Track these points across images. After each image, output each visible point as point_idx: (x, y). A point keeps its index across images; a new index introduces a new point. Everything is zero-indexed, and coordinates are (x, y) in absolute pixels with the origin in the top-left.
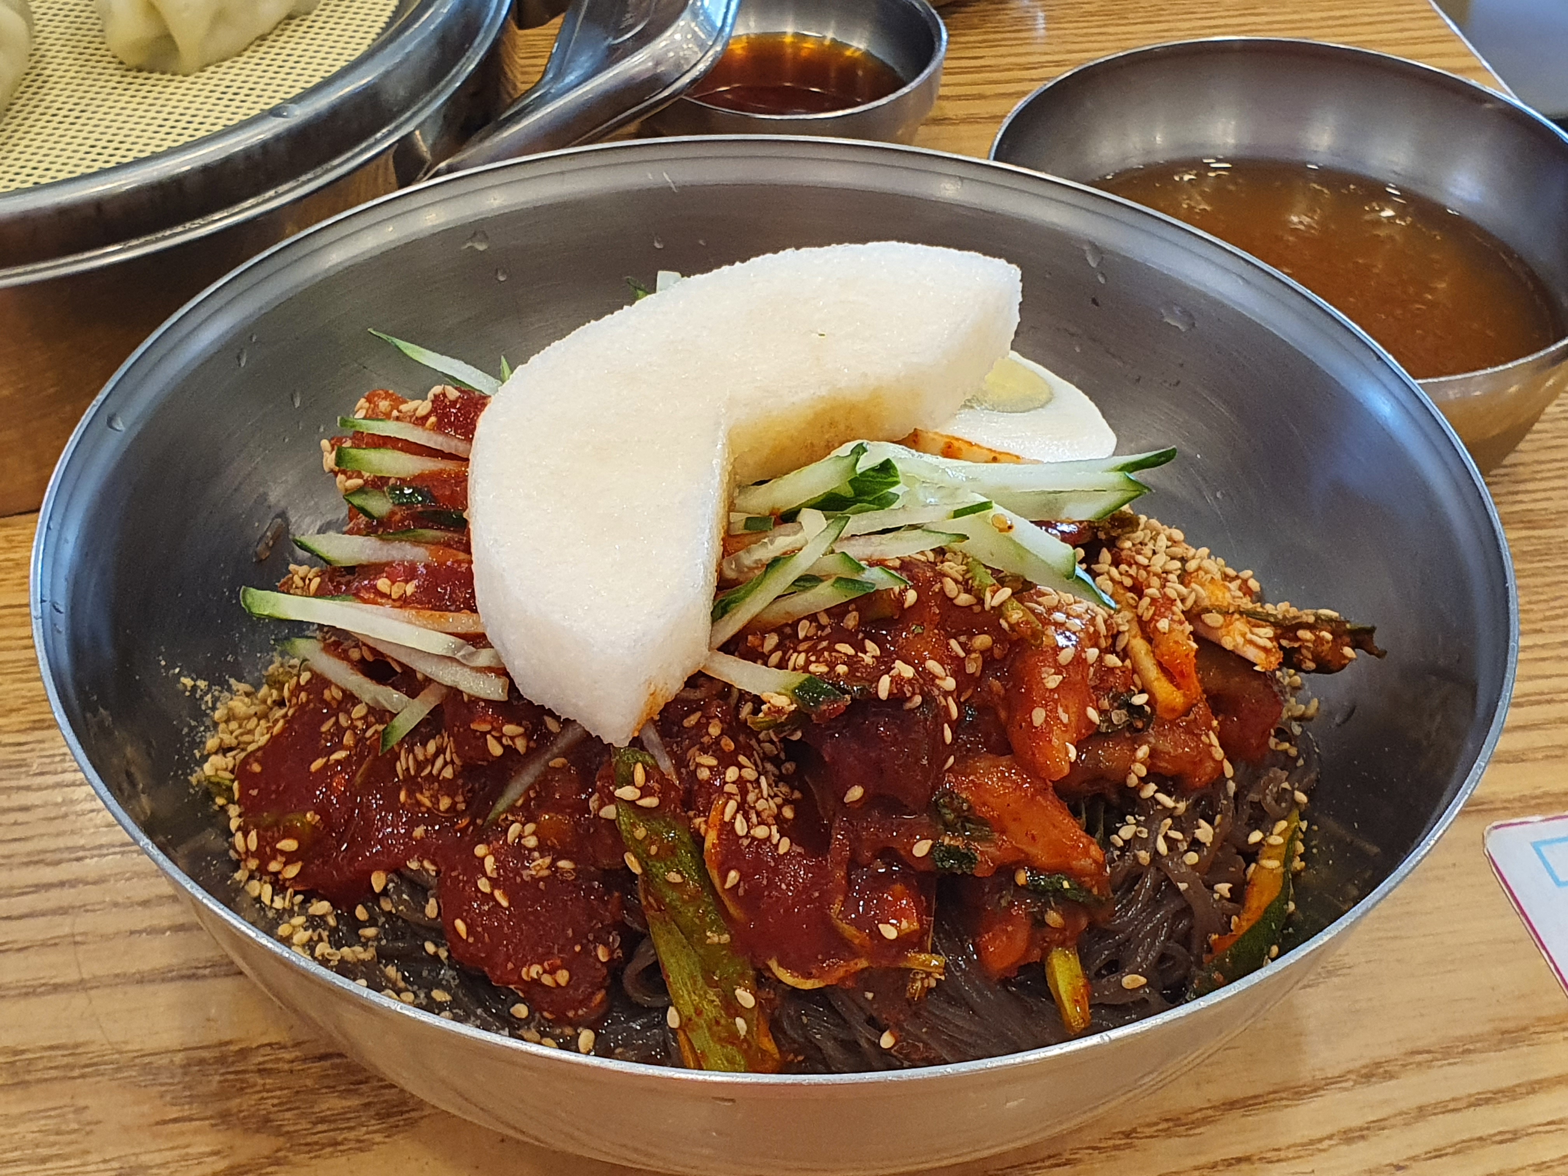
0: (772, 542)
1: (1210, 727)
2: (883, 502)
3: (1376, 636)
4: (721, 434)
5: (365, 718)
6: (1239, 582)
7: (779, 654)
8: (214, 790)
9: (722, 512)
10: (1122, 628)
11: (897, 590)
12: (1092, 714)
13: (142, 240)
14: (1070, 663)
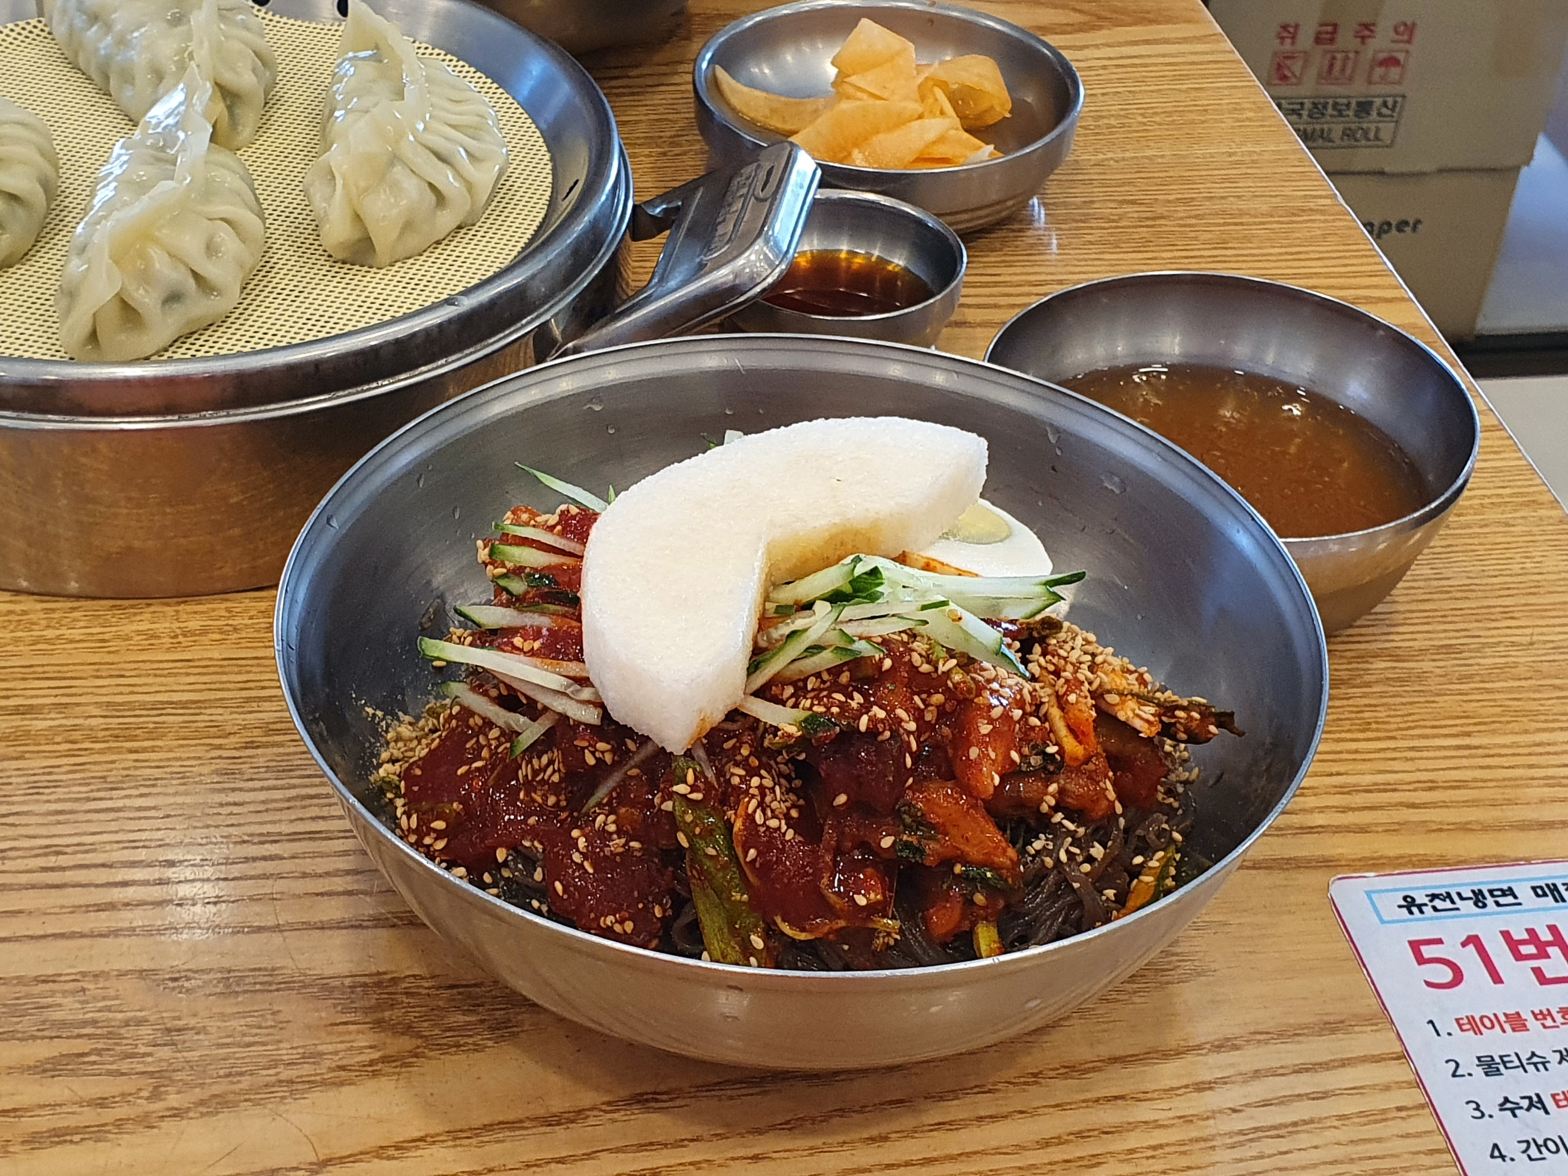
0: (793, 622)
1: (1106, 776)
2: (873, 598)
3: (1236, 718)
4: (761, 545)
5: (497, 739)
6: (1136, 675)
7: (793, 700)
8: (385, 786)
9: (759, 600)
10: (1044, 700)
11: (877, 658)
12: (1015, 756)
13: (346, 392)
14: (1000, 718)
